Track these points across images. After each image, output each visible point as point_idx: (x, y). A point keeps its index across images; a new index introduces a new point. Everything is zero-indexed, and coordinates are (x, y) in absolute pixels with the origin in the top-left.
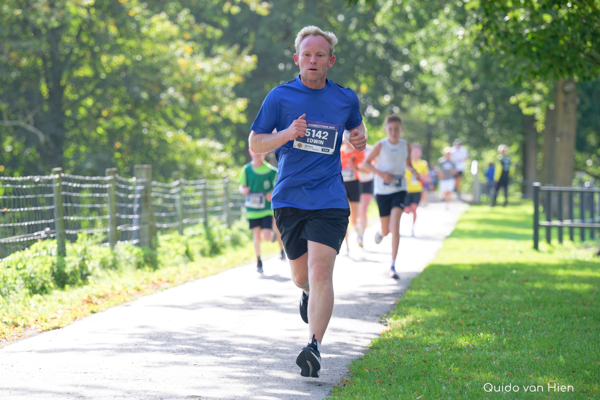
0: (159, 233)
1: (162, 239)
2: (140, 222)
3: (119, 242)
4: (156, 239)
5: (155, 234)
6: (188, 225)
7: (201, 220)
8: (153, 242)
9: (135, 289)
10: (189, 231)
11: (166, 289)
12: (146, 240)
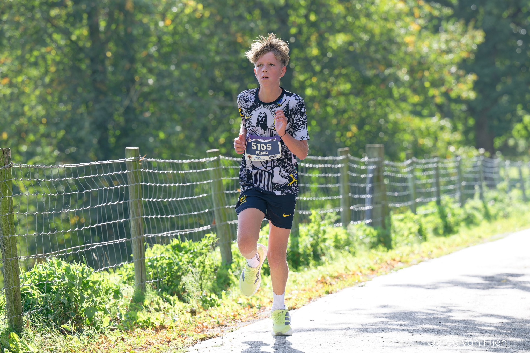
0: (391, 213)
1: (395, 218)
2: (372, 201)
3: (352, 222)
4: (389, 219)
5: (388, 214)
6: (422, 204)
7: (434, 199)
8: (386, 221)
9: (368, 269)
10: (421, 210)
11: (401, 269)
12: (379, 219)
